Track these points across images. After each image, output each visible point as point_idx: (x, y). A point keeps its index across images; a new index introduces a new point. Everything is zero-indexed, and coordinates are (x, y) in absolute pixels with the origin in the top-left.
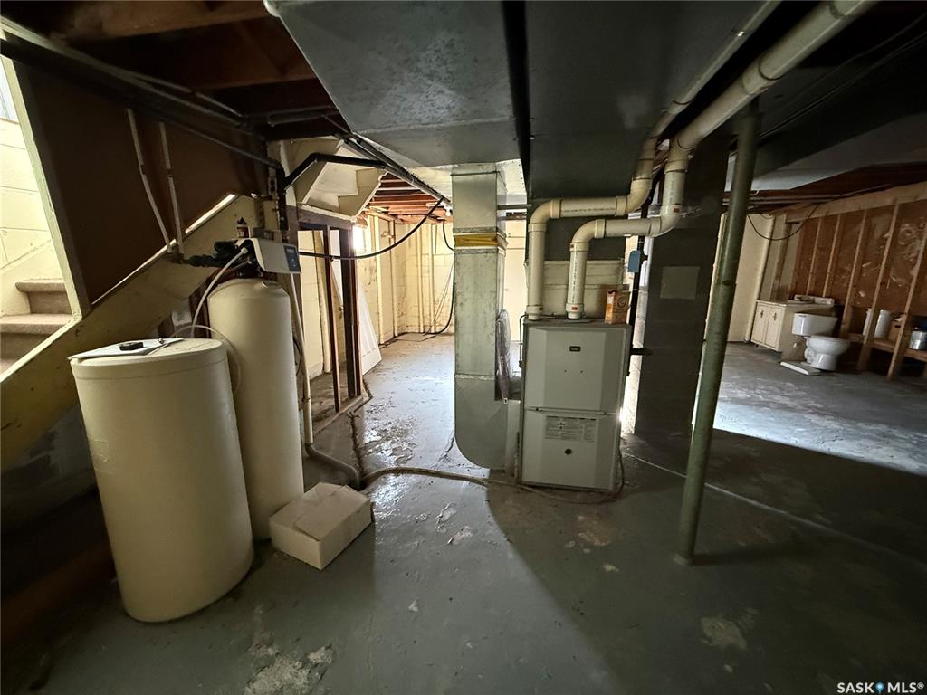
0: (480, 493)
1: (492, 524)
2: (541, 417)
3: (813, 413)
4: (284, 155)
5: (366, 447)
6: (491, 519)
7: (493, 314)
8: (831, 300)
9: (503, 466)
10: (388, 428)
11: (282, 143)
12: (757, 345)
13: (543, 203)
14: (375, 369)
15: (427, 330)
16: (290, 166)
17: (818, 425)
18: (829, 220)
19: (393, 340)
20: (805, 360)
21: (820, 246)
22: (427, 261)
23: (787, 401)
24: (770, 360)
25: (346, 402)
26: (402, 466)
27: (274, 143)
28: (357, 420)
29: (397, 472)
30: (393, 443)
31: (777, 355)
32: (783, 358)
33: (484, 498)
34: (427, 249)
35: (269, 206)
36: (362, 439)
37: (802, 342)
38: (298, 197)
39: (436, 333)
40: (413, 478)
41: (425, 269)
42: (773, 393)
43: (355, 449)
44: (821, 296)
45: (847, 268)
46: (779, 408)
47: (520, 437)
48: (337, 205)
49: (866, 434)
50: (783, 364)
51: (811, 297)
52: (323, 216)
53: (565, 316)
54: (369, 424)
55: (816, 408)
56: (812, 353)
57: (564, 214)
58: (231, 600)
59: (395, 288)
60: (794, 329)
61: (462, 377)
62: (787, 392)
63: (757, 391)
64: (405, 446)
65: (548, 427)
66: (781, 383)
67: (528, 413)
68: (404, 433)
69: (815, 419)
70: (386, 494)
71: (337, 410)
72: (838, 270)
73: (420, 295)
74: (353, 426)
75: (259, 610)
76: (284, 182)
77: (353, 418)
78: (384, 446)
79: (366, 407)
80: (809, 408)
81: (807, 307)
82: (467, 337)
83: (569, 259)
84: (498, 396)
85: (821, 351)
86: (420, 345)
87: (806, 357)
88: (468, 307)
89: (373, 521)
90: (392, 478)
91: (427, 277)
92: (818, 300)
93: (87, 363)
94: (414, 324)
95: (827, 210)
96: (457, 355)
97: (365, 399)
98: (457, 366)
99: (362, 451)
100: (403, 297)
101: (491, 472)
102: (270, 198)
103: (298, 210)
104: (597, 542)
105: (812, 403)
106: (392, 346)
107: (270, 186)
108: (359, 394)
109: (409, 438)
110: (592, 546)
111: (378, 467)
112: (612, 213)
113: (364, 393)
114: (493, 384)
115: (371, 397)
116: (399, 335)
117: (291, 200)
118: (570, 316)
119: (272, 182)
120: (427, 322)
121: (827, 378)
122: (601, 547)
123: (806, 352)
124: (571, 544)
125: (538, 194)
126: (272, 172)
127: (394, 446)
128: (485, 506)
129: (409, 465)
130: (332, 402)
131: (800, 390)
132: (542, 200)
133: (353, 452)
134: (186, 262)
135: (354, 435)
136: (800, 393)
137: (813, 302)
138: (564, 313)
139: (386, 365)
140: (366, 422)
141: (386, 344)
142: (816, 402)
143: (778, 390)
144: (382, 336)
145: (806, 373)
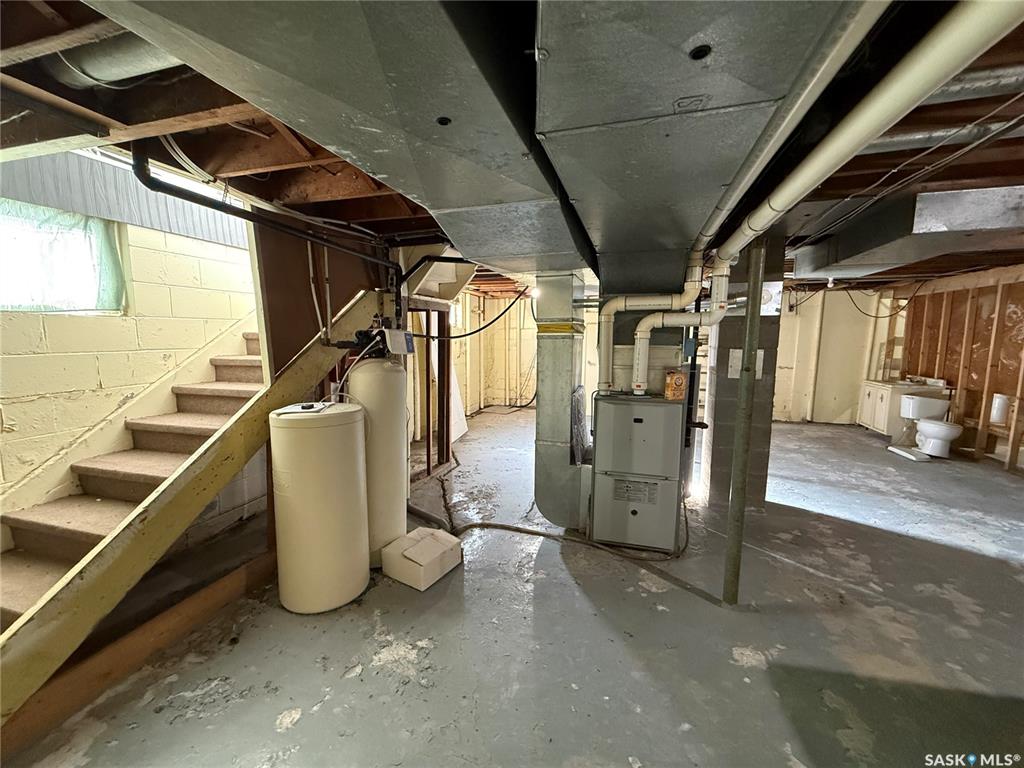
0: (556, 546)
1: (563, 570)
2: (610, 480)
3: (905, 498)
4: (402, 257)
5: (455, 505)
6: (564, 567)
7: (568, 390)
8: (942, 381)
9: (578, 525)
10: (475, 491)
11: (401, 248)
12: (867, 429)
13: (612, 298)
14: (462, 439)
15: (513, 404)
16: (407, 267)
17: (905, 509)
18: (937, 298)
19: (479, 412)
20: (917, 446)
21: (930, 324)
22: (514, 334)
23: (881, 486)
24: (878, 444)
25: (436, 467)
26: (487, 522)
27: (395, 249)
28: (446, 483)
29: (483, 526)
30: (479, 503)
31: (886, 439)
32: (893, 441)
33: (559, 551)
34: (514, 324)
35: (388, 297)
36: (451, 499)
37: (912, 427)
38: (410, 290)
39: (522, 407)
40: (496, 532)
41: (513, 342)
42: (869, 477)
43: (445, 507)
44: (932, 377)
45: (958, 349)
46: (869, 492)
47: (591, 500)
48: (437, 290)
49: (956, 519)
50: (890, 448)
51: (923, 378)
52: (426, 302)
53: (631, 393)
54: (457, 486)
55: (913, 494)
56: (922, 438)
57: (628, 308)
58: (355, 605)
59: (482, 361)
60: (902, 411)
61: (541, 443)
62: (885, 476)
63: (852, 475)
64: (490, 506)
65: (616, 489)
66: (881, 468)
67: (598, 476)
68: (488, 496)
69: (905, 503)
70: (473, 544)
71: (429, 474)
72: (950, 350)
73: (507, 368)
74: (444, 489)
75: (377, 612)
76: (401, 279)
77: (442, 482)
78: (472, 506)
79: (454, 473)
80: (903, 493)
81: (916, 388)
82: (547, 409)
83: (634, 344)
84: (573, 461)
85: (933, 437)
86: (506, 418)
87: (918, 442)
88: (548, 382)
89: (462, 561)
90: (477, 531)
91: (514, 350)
92: (930, 381)
93: (282, 417)
94: (500, 396)
95: (932, 288)
96: (538, 424)
97: (453, 466)
98: (537, 433)
99: (452, 509)
100: (489, 370)
101: (566, 531)
102: (388, 291)
103: (409, 299)
104: (654, 590)
105: (908, 489)
106: (477, 418)
107: (390, 282)
108: (448, 460)
109: (493, 500)
110: (649, 592)
111: (466, 522)
112: (669, 307)
113: (452, 460)
114: (569, 450)
115: (458, 464)
116: (485, 407)
117: (404, 292)
118: (636, 393)
119: (392, 279)
120: (513, 396)
121: (937, 464)
122: (657, 594)
123: (917, 437)
124: (631, 589)
125: (608, 291)
126: (392, 271)
127: (480, 506)
128: (559, 558)
129: (492, 522)
130: (424, 467)
131: (901, 475)
132: (611, 295)
133: (444, 509)
134: (333, 345)
135: (444, 496)
136: (899, 479)
137: (925, 383)
138: (629, 390)
139: (473, 435)
140: (455, 485)
141: (472, 416)
142: (913, 488)
143: (874, 475)
144: (468, 408)
145: (914, 459)
